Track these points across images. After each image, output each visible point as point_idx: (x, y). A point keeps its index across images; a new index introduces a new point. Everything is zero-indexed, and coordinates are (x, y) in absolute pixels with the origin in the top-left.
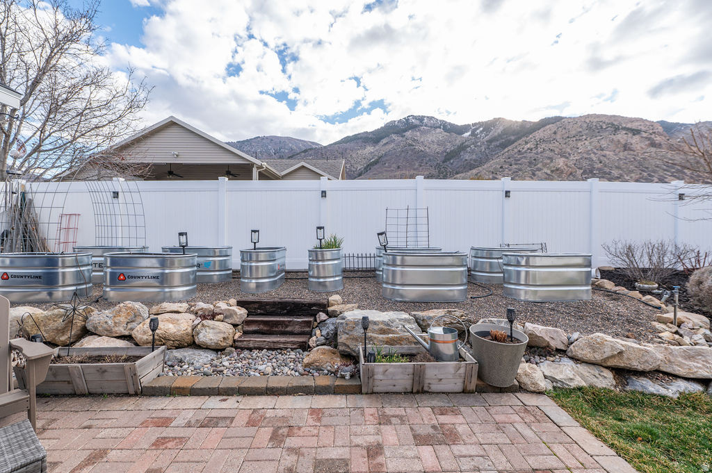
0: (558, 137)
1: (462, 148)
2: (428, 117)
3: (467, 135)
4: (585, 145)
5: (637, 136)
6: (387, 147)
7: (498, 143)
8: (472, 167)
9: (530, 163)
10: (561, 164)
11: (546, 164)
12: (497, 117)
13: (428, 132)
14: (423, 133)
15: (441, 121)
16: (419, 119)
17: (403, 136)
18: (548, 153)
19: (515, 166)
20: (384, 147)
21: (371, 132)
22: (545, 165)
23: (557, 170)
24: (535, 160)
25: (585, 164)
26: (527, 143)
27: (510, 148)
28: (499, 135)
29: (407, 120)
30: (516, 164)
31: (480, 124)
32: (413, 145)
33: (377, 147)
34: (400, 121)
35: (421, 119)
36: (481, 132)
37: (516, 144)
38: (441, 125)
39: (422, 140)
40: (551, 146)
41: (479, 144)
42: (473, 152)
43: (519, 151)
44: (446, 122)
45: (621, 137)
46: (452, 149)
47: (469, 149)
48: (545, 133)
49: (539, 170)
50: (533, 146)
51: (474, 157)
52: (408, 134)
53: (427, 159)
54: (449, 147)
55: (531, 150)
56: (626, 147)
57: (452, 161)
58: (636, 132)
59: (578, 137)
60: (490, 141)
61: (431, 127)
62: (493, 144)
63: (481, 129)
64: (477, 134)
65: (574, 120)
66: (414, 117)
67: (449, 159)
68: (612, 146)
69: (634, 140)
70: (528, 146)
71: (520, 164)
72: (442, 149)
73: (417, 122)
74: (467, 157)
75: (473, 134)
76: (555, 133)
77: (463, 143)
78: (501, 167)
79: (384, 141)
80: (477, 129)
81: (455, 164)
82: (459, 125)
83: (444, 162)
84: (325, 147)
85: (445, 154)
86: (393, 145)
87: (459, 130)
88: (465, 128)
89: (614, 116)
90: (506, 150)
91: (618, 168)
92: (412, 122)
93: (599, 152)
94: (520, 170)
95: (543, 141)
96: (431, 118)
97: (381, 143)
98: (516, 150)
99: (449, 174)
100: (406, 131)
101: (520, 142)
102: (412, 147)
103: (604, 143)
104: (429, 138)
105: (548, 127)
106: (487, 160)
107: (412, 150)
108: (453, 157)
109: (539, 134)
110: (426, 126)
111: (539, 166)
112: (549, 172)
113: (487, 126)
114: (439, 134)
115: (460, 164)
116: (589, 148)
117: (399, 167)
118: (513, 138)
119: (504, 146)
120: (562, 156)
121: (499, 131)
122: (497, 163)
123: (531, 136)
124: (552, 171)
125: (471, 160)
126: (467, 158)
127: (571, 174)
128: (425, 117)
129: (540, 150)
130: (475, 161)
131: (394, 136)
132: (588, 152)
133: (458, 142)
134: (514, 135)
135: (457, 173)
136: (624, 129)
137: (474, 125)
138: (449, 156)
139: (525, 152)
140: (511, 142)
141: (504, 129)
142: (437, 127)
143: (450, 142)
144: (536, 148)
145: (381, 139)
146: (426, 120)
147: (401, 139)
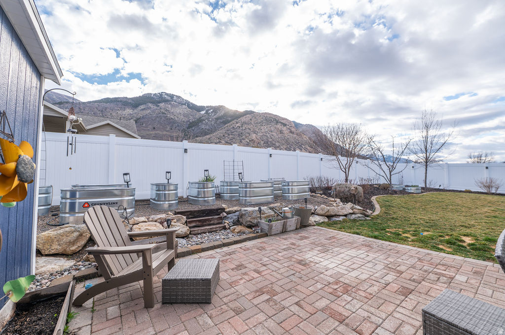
0: (252, 122)
1: (200, 120)
2: (176, 96)
3: (203, 112)
4: (265, 128)
5: (285, 127)
6: (144, 112)
7: (221, 121)
8: (206, 134)
9: (239, 135)
10: (254, 137)
12: (221, 105)
13: (177, 106)
14: (173, 106)
15: (185, 100)
16: (170, 96)
17: (158, 106)
18: (248, 131)
20: (141, 112)
21: (131, 99)
22: (246, 137)
23: (252, 140)
24: (241, 133)
25: (265, 138)
26: (237, 123)
27: (228, 124)
28: (222, 116)
29: (161, 94)
30: (231, 135)
31: (211, 107)
33: (136, 111)
34: (155, 94)
35: (172, 96)
36: (212, 112)
37: (231, 123)
38: (186, 103)
39: (172, 111)
40: (249, 127)
41: (210, 119)
42: (207, 124)
43: (233, 127)
44: (189, 102)
45: (279, 126)
46: (194, 120)
47: (204, 122)
48: (246, 119)
49: (244, 139)
50: (240, 125)
51: (207, 127)
52: (162, 105)
53: (176, 125)
54: (192, 119)
55: (239, 127)
56: (281, 132)
57: (193, 128)
58: (285, 125)
59: (261, 123)
60: (217, 119)
61: (179, 103)
62: (219, 121)
63: (212, 110)
64: (209, 114)
65: (259, 115)
66: (167, 94)
67: (191, 127)
68: (276, 131)
69: (284, 129)
70: (238, 125)
71: (234, 135)
72: (187, 119)
73: (169, 98)
74: (203, 127)
75: (207, 112)
76: (251, 120)
77: (200, 118)
78: (224, 136)
79: (142, 107)
80: (209, 110)
81: (196, 130)
82: (198, 105)
83: (188, 128)
85: (189, 123)
86: (149, 111)
87: (199, 109)
88: (203, 108)
89: (276, 115)
90: (226, 125)
91: (278, 142)
92: (165, 97)
93: (271, 133)
94: (234, 138)
95: (245, 123)
96: (179, 97)
97: (139, 108)
98: (232, 126)
99: (191, 137)
100: (160, 102)
101: (233, 122)
102: (165, 115)
103: (272, 129)
104: (178, 110)
105: (247, 116)
106: (215, 130)
107: (165, 117)
108: (194, 126)
109: (243, 119)
110: (175, 101)
111: (243, 137)
112: (248, 141)
113: (216, 109)
114: (184, 109)
115: (198, 131)
116: (266, 130)
117: (154, 128)
118: (230, 119)
119: (225, 123)
120: (254, 133)
121: (222, 113)
122: (220, 133)
123: (239, 119)
124: (250, 141)
125: (206, 129)
126: (203, 128)
127: (259, 143)
128: (174, 95)
129: (244, 128)
130: (208, 130)
131: (150, 105)
132: (266, 132)
133: (197, 116)
134: (230, 117)
135: (197, 137)
136: (280, 122)
137: (207, 107)
138: (192, 125)
139: (236, 128)
140: (229, 122)
141: (225, 113)
142: (183, 104)
143: (192, 115)
144: (242, 127)
145: (139, 105)
146: (175, 98)
147: (156, 107)
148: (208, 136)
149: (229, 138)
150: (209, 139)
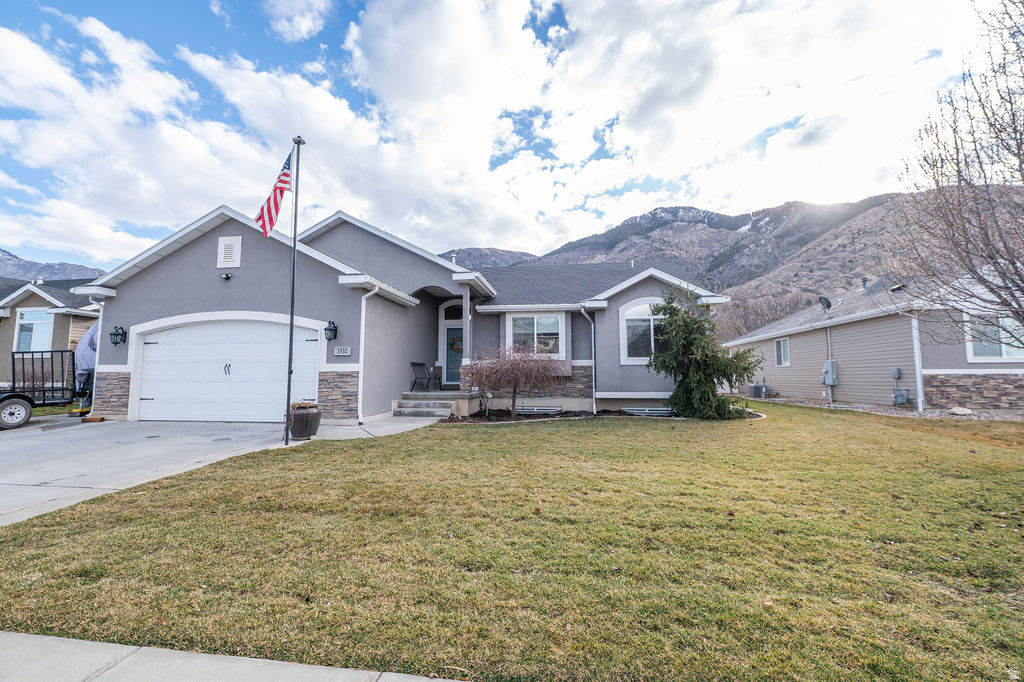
0: (889, 225)
1: (737, 248)
2: (684, 208)
3: (744, 229)
6: (625, 254)
7: (794, 239)
8: (752, 276)
9: (843, 266)
10: (897, 265)
11: (870, 267)
12: (791, 200)
13: (685, 229)
14: (679, 230)
15: (704, 212)
16: (671, 212)
17: (648, 238)
18: (873, 251)
19: (819, 273)
20: (620, 255)
21: (602, 235)
24: (850, 261)
26: (836, 237)
27: (810, 246)
28: (795, 227)
29: (654, 214)
30: (820, 269)
31: (765, 212)
32: (662, 250)
33: (611, 255)
34: (643, 217)
35: (674, 211)
36: (767, 224)
37: (820, 239)
38: (704, 217)
39: (676, 241)
40: (877, 239)
41: (763, 242)
42: (753, 254)
43: (825, 250)
44: (712, 214)
46: (722, 251)
47: (746, 250)
48: (867, 220)
49: (859, 276)
50: (846, 242)
51: (755, 261)
52: (656, 234)
54: (717, 249)
55: (844, 247)
57: (721, 269)
60: (782, 237)
61: (690, 222)
62: (786, 240)
63: (767, 219)
64: (761, 228)
65: (916, 198)
66: (664, 210)
67: (717, 267)
70: (839, 241)
71: (826, 269)
72: (707, 251)
73: (669, 217)
74: (744, 261)
75: (755, 228)
76: (883, 219)
77: (738, 242)
78: (796, 275)
79: (621, 246)
80: (762, 219)
81: (725, 273)
82: (732, 216)
83: (709, 270)
84: (539, 259)
85: (711, 259)
86: (633, 251)
87: (732, 223)
88: (743, 219)
90: (804, 249)
92: (662, 217)
94: (827, 278)
95: (863, 232)
96: (690, 209)
97: (616, 249)
98: (819, 249)
99: (716, 287)
100: (651, 229)
101: (825, 236)
102: (661, 253)
104: (687, 237)
105: (871, 211)
106: (777, 263)
107: (661, 257)
108: (722, 263)
109: (857, 223)
110: (682, 220)
111: (857, 270)
113: (776, 215)
114: (702, 232)
115: (733, 272)
118: (817, 230)
119: (802, 242)
120: (897, 254)
121: (795, 221)
122: (787, 270)
123: (843, 227)
125: (750, 265)
126: (744, 264)
128: (679, 208)
129: (858, 246)
130: (758, 267)
131: (635, 239)
133: (731, 241)
134: (819, 226)
135: (729, 286)
137: (756, 214)
138: (717, 262)
139: (835, 251)
140: (813, 237)
141: (802, 218)
142: (697, 222)
143: (718, 242)
144: (853, 243)
145: (616, 243)
146: (681, 213)
147: (644, 241)
148: (754, 283)
149: (810, 279)
150: (756, 288)
